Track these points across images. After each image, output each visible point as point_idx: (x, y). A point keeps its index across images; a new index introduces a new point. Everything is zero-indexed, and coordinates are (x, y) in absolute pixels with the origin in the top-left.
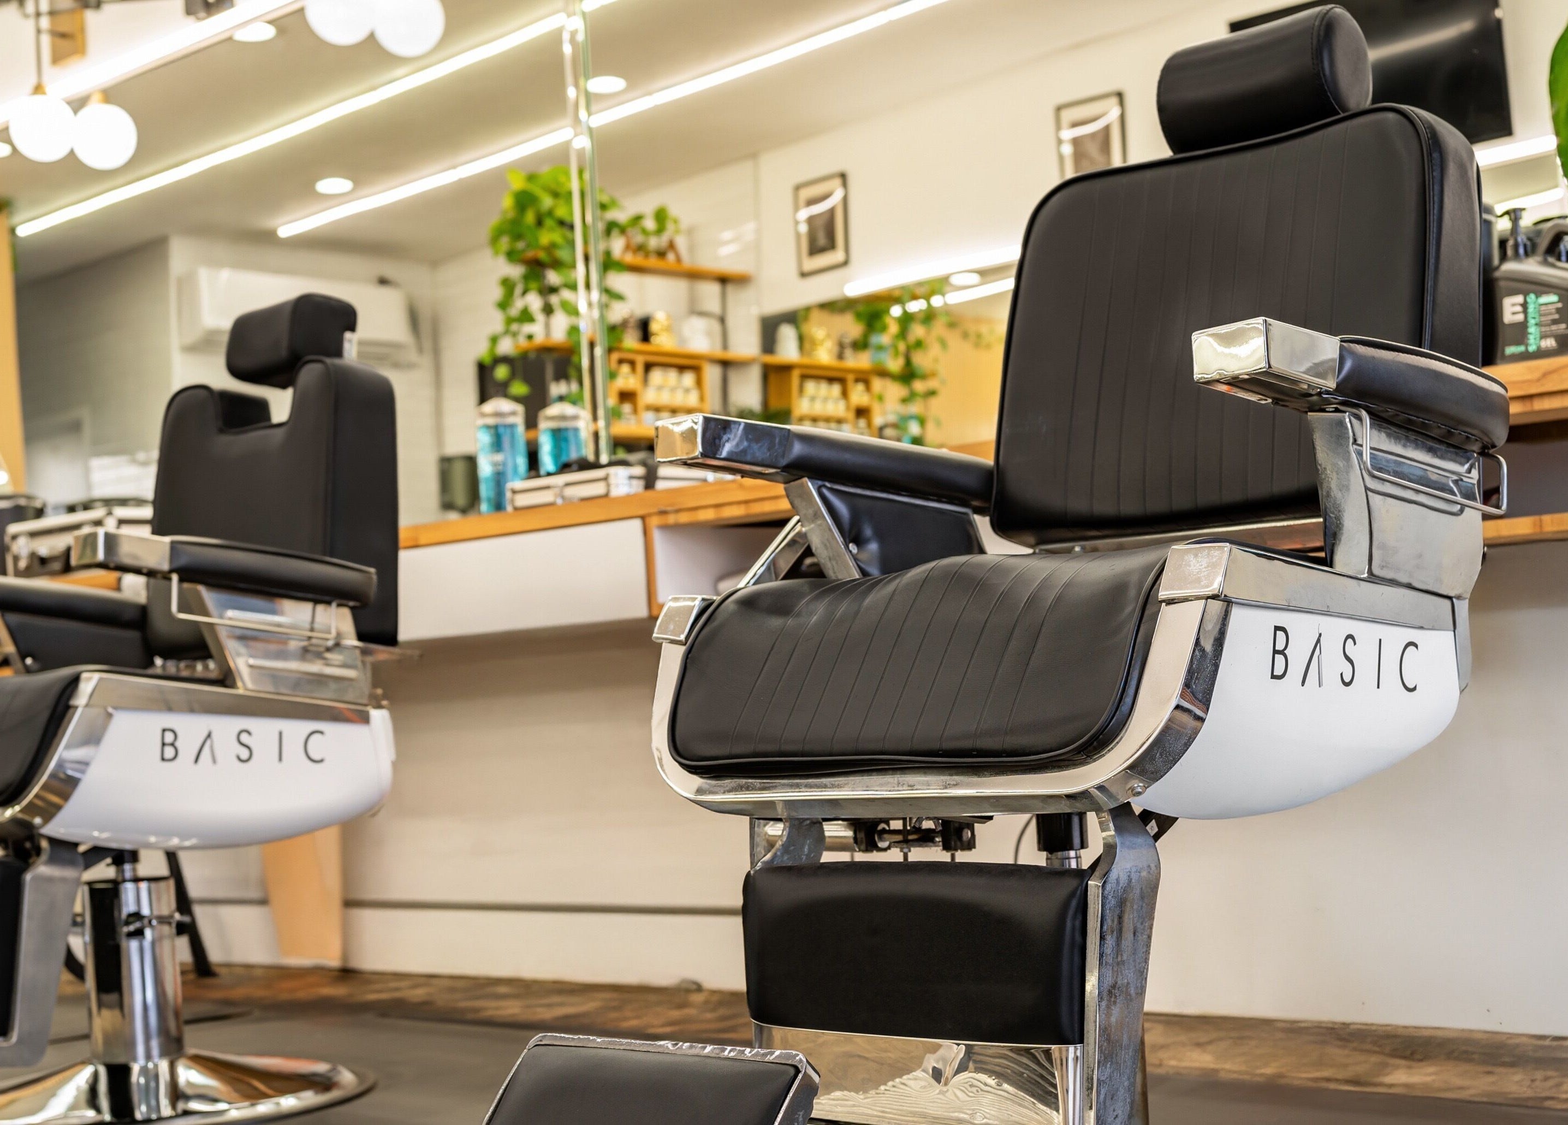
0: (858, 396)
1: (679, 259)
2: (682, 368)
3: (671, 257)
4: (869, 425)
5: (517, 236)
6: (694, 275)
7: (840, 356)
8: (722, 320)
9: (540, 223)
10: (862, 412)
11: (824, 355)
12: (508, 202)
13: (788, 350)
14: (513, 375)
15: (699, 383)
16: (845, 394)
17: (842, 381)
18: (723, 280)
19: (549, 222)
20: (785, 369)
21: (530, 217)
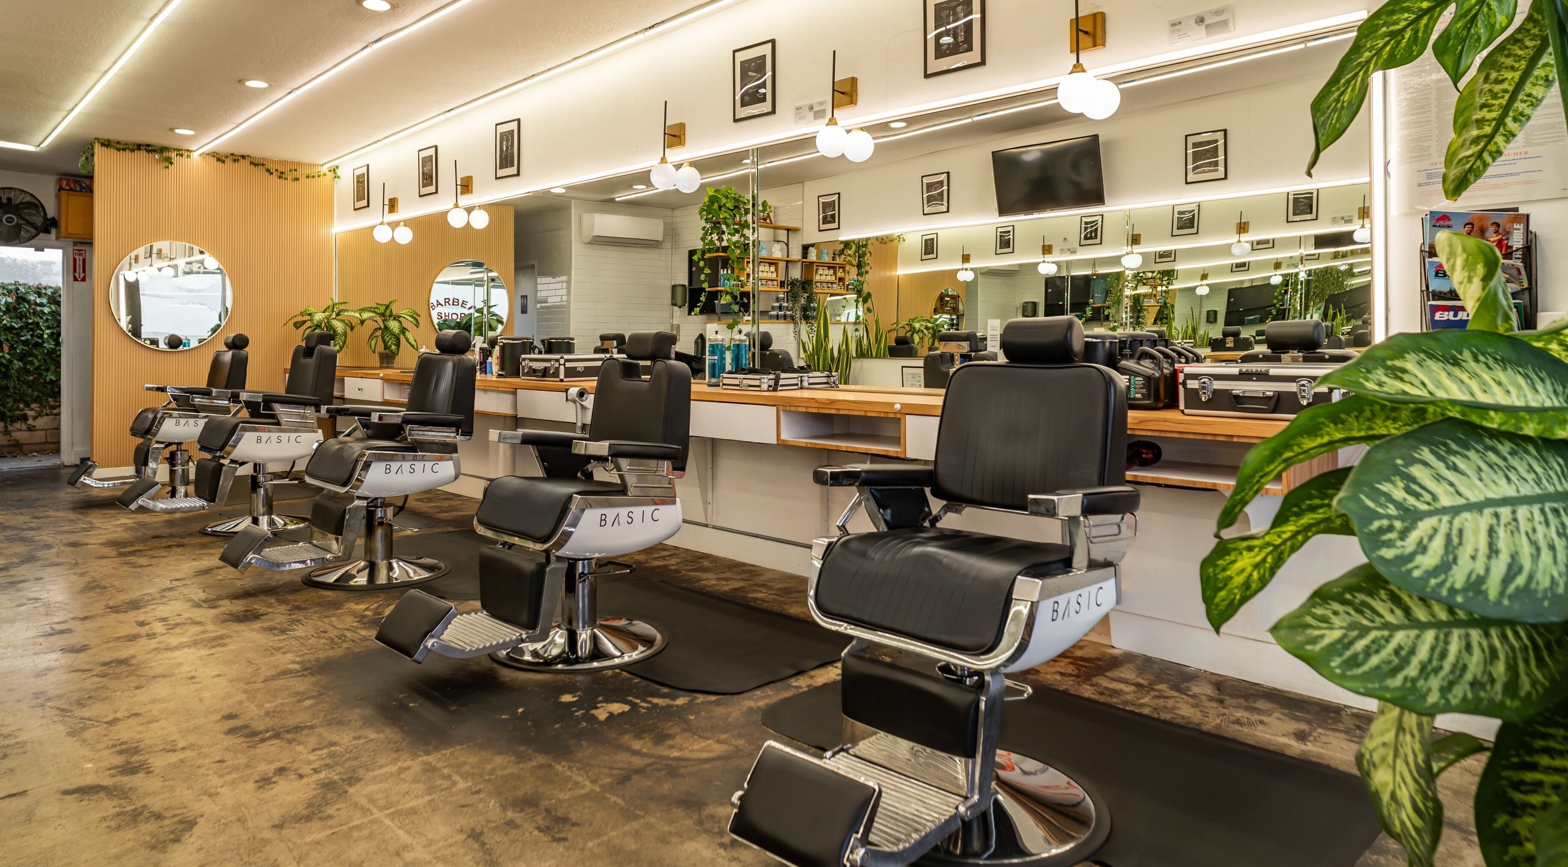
0: (840, 274)
1: (771, 223)
2: (771, 264)
3: (768, 221)
4: (843, 285)
5: (708, 213)
6: (776, 228)
7: (834, 259)
8: (787, 245)
9: (720, 208)
10: (841, 280)
11: (827, 259)
12: (706, 199)
13: (813, 256)
14: (705, 265)
15: (777, 270)
16: (835, 273)
17: (834, 268)
18: (788, 230)
19: (723, 209)
20: (812, 263)
21: (716, 206)
